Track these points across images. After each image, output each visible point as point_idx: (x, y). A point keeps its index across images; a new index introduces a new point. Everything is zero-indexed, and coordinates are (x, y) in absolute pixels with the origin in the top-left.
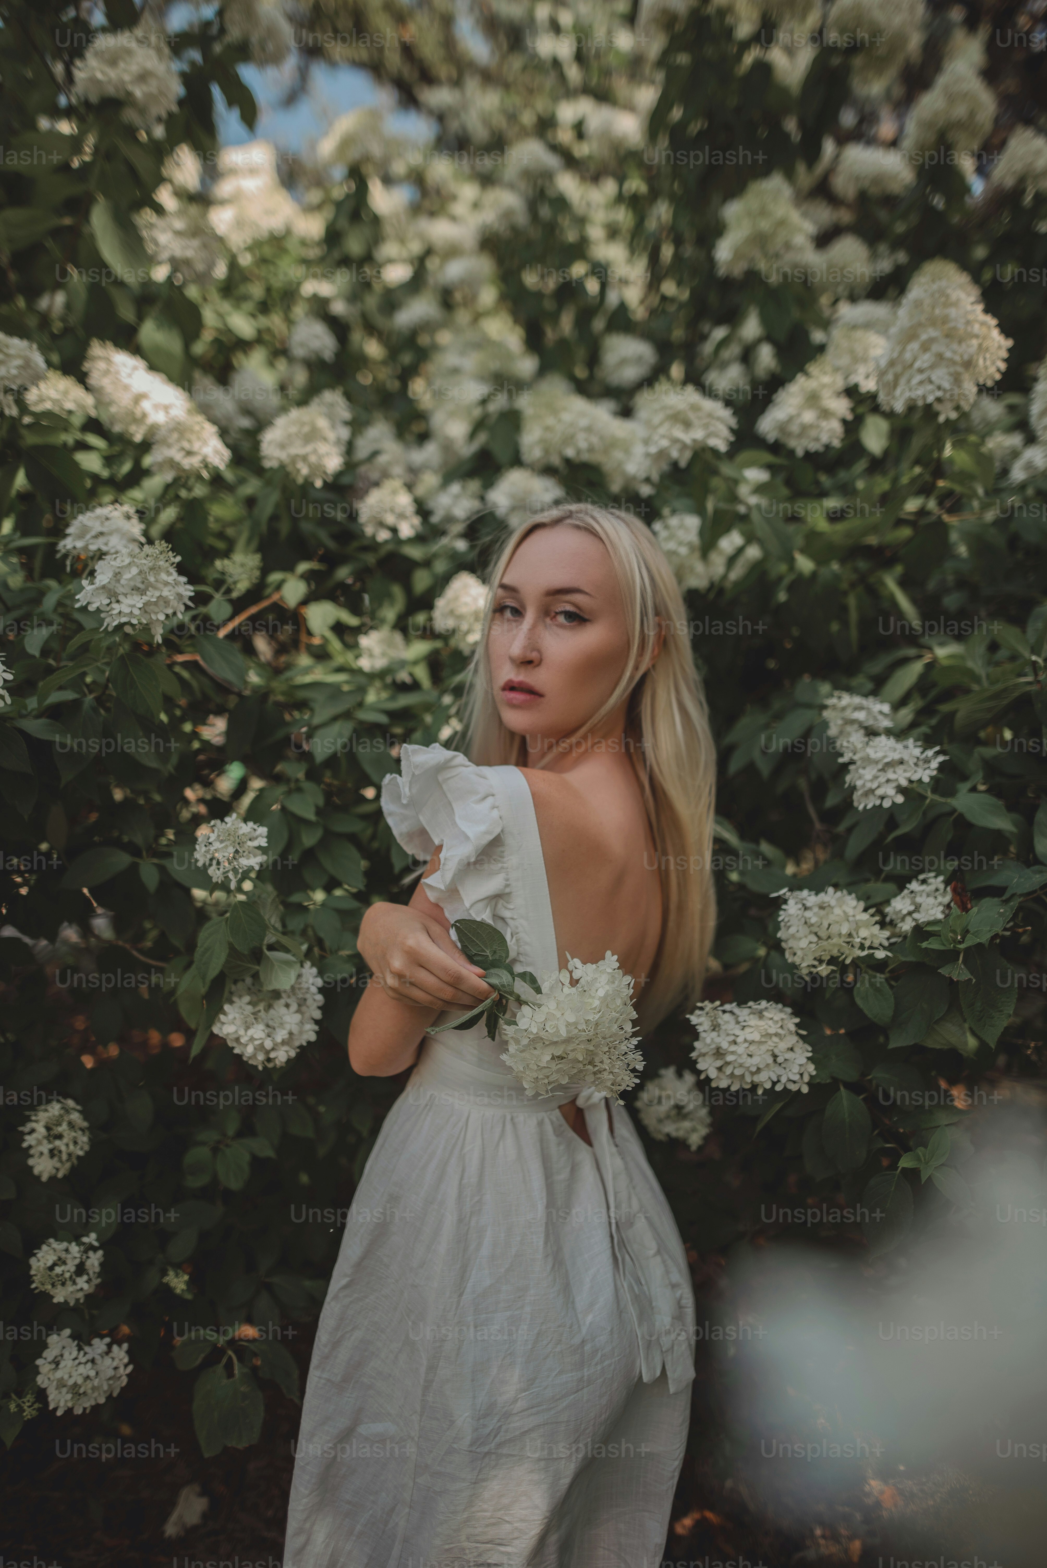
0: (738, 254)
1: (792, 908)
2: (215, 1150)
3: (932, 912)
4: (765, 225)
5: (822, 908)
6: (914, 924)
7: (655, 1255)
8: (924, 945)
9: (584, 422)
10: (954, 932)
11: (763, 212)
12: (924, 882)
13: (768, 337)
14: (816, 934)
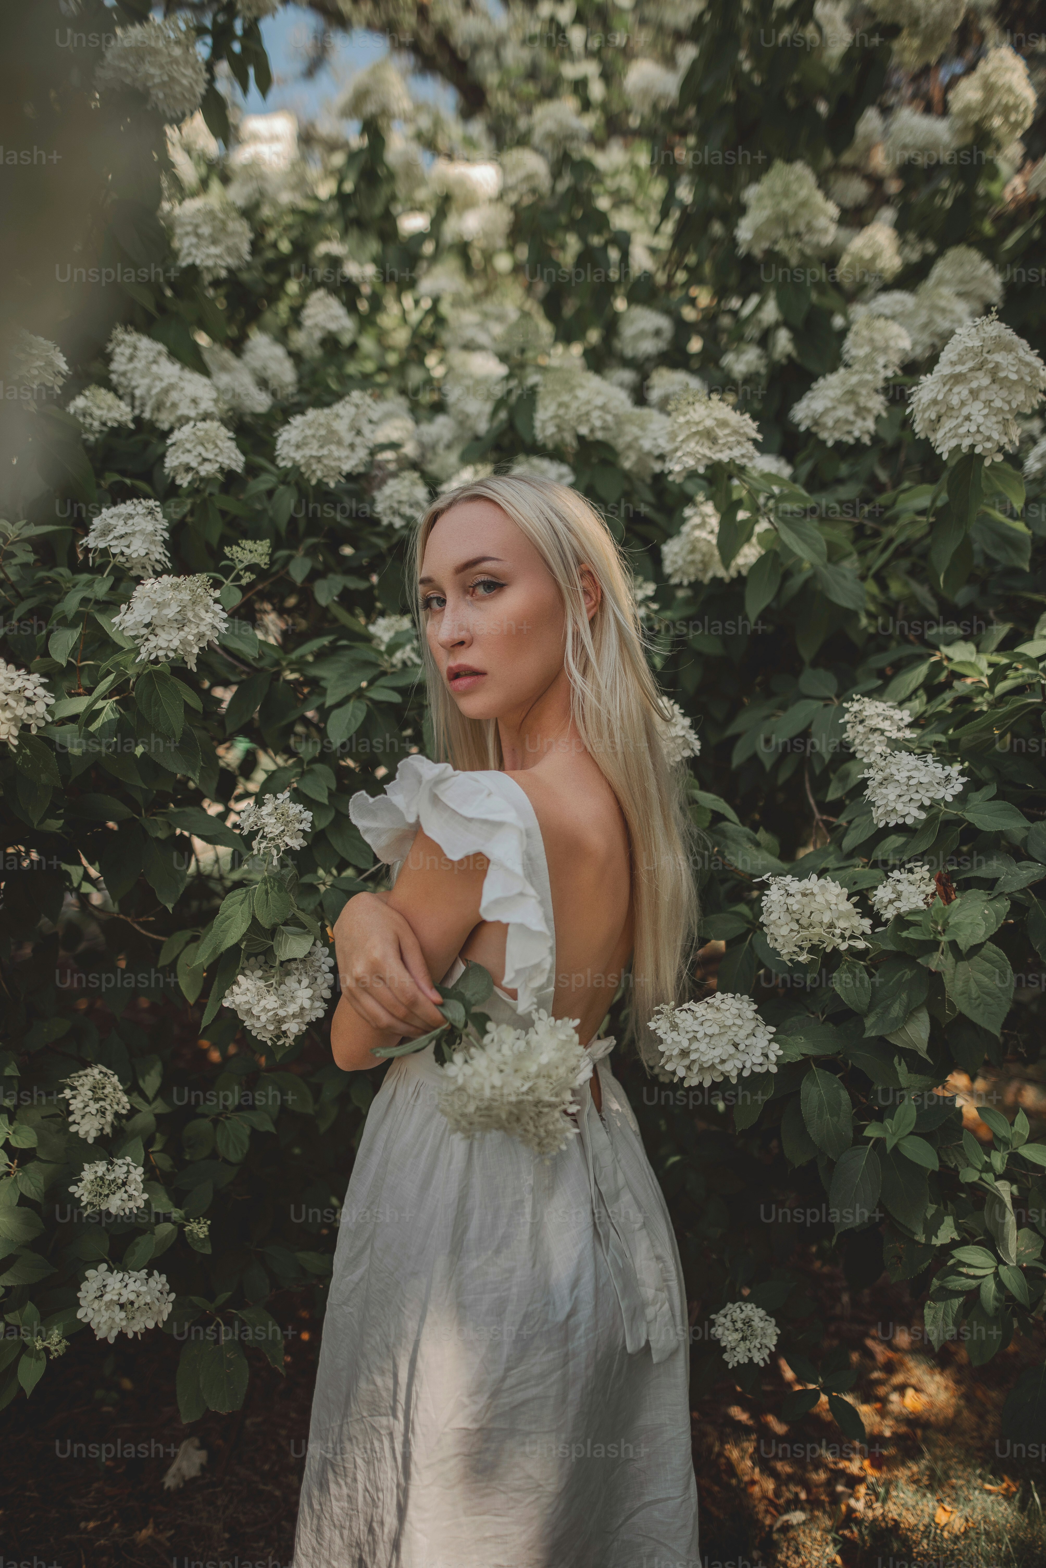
0: (758, 234)
1: (774, 895)
2: (215, 1122)
3: (913, 900)
4: (786, 206)
5: (804, 895)
6: (895, 913)
7: (640, 1229)
8: (904, 934)
9: (599, 401)
10: (936, 923)
11: (786, 193)
12: (911, 871)
13: (785, 323)
14: (797, 921)
